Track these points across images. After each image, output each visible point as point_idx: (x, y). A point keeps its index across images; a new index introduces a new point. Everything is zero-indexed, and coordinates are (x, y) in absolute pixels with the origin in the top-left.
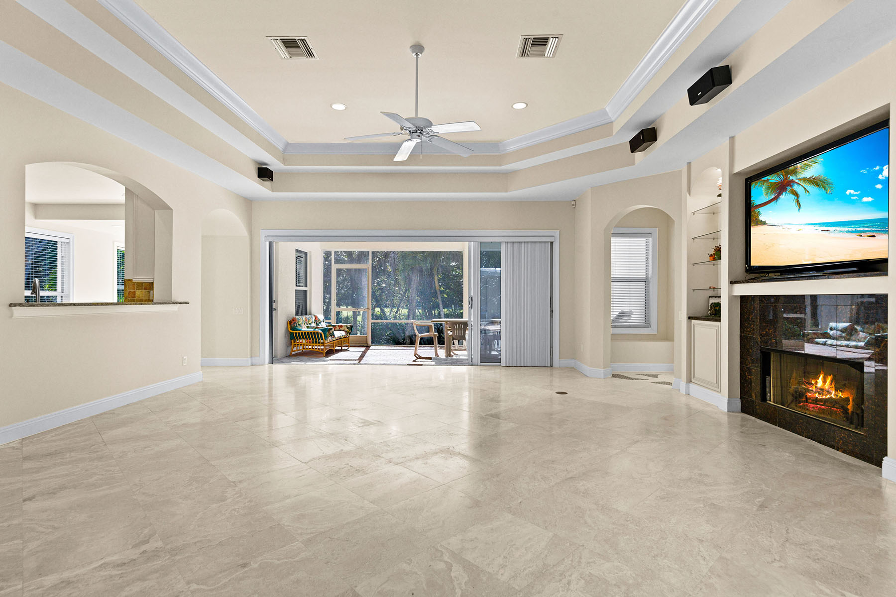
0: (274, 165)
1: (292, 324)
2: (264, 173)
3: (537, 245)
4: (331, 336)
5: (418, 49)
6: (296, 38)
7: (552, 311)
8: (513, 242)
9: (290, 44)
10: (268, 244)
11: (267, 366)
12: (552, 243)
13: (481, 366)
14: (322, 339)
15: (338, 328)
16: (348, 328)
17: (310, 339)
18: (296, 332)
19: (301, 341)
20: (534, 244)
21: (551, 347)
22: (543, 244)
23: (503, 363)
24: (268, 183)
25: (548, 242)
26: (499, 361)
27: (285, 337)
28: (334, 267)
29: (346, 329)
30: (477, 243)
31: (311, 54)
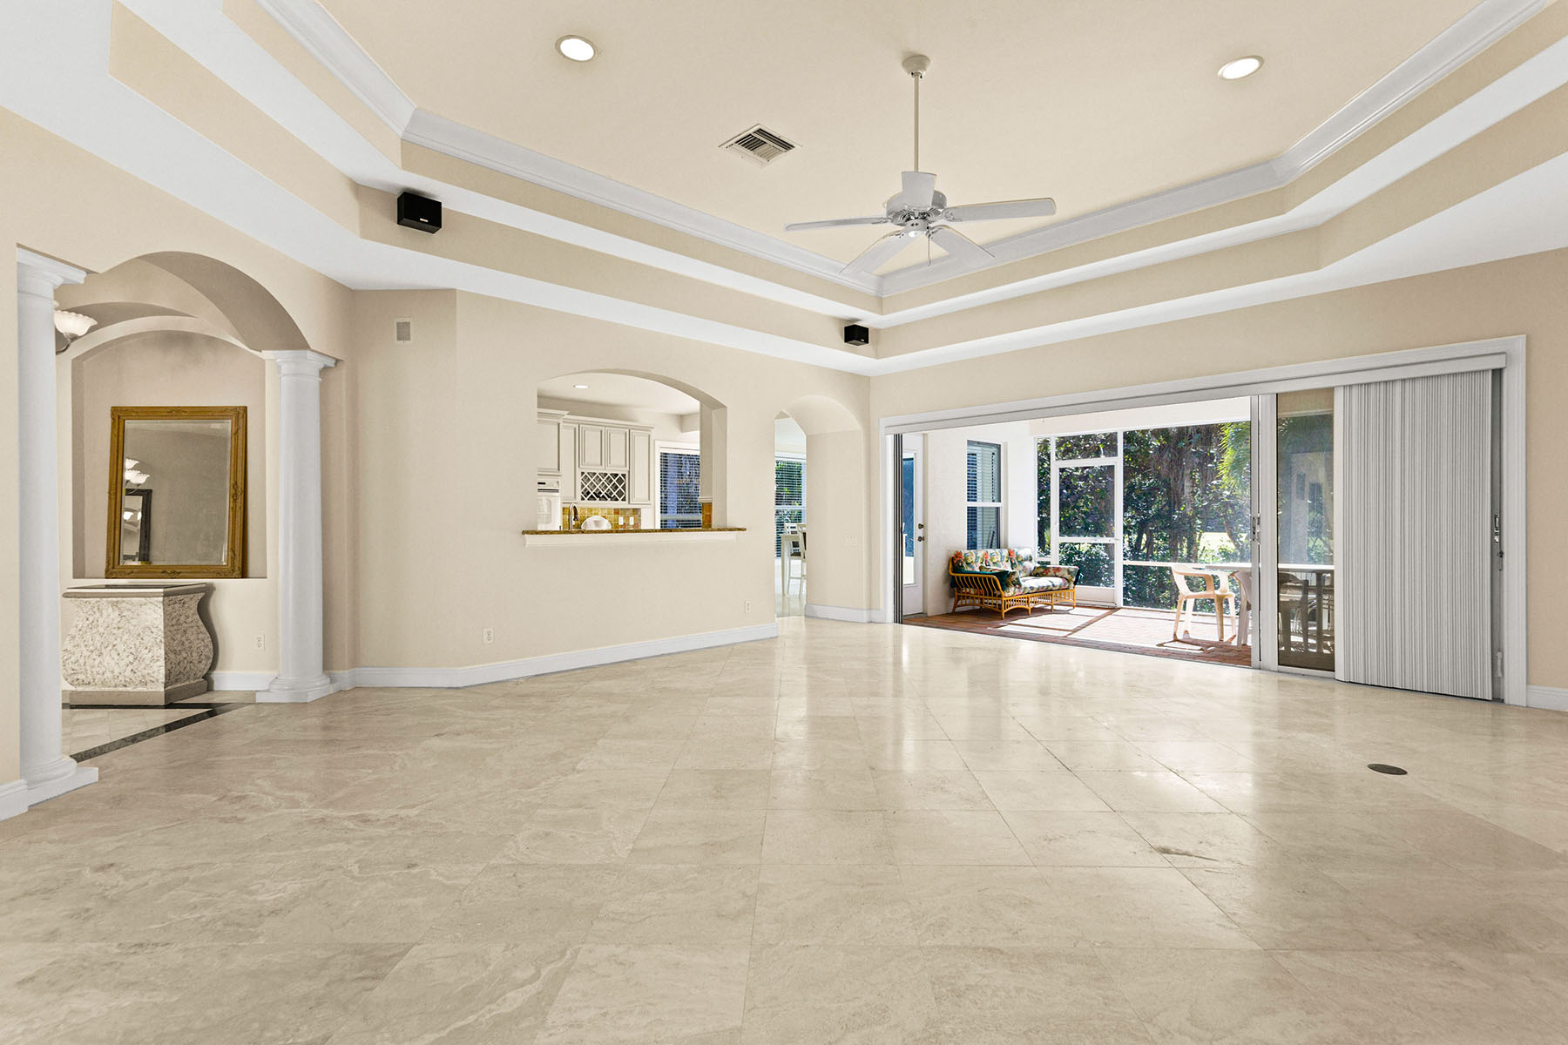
0: (866, 319)
1: (955, 563)
2: (855, 334)
3: (1445, 383)
4: (1015, 585)
5: (915, 63)
6: (751, 132)
7: (1498, 554)
8: (1368, 384)
9: (751, 142)
10: (890, 440)
11: (890, 627)
12: (1497, 374)
13: (1279, 672)
14: (998, 589)
15: (1052, 572)
16: (1069, 572)
17: (980, 588)
18: (958, 575)
19: (968, 590)
20: (1431, 381)
21: (1496, 648)
22: (1466, 378)
23: (1340, 672)
24: (864, 347)
25: (1487, 370)
26: (1327, 664)
27: (945, 583)
28: (1055, 465)
29: (1067, 576)
30: (1269, 397)
31: (788, 146)
